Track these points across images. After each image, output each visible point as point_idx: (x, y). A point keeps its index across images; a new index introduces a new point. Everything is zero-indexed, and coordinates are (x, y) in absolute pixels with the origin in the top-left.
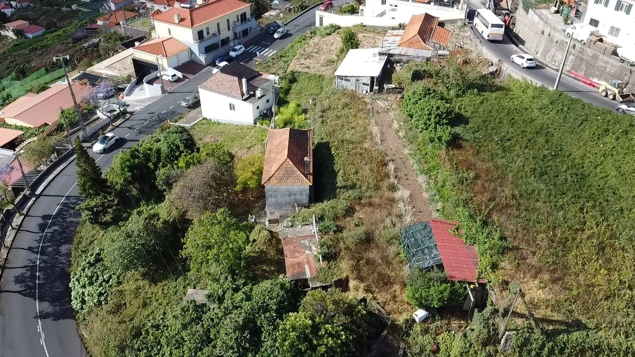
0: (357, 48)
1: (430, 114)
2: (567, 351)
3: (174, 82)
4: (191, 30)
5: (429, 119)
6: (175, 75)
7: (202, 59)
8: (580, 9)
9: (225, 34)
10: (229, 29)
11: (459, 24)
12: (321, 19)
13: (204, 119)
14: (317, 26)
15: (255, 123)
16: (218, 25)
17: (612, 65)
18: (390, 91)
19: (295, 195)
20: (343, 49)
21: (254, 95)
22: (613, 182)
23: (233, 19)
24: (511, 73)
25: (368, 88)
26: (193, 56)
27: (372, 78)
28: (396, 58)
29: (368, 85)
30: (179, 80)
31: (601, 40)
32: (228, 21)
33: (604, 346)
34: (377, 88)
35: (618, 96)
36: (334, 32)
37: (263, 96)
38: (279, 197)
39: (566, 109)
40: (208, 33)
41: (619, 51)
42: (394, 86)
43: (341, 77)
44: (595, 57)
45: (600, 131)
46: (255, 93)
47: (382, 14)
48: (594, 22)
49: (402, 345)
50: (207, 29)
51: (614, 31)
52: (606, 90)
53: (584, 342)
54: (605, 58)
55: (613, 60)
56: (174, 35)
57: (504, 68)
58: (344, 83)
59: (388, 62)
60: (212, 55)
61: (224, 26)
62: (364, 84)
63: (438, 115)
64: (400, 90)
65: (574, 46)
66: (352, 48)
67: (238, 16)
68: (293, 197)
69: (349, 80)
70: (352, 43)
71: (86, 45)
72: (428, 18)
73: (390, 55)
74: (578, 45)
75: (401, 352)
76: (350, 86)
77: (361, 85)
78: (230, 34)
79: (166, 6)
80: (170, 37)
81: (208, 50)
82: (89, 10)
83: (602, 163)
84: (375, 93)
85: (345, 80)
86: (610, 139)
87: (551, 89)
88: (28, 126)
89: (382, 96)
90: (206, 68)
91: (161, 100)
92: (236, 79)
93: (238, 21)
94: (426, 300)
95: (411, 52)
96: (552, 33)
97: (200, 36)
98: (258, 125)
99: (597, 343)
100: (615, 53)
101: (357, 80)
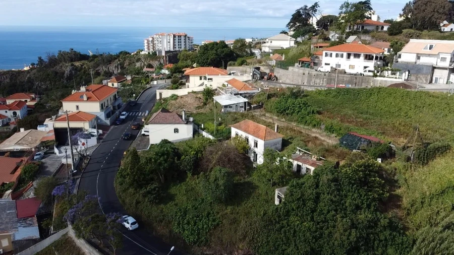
4: (97, 103)
7: (107, 121)
10: (111, 104)
12: (161, 94)
13: (152, 145)
14: (157, 99)
15: (194, 137)
16: (107, 101)
17: (346, 77)
19: (276, 144)
25: (243, 109)
26: (99, 121)
27: (245, 103)
30: (102, 135)
32: (111, 99)
34: (248, 108)
36: (178, 97)
40: (105, 106)
42: (256, 105)
43: (226, 106)
47: (202, 85)
48: (327, 64)
50: (104, 103)
51: (338, 66)
54: (342, 75)
55: (346, 75)
56: (81, 109)
62: (241, 107)
64: (259, 106)
65: (325, 75)
67: (113, 96)
69: (231, 107)
74: (327, 74)
76: (232, 110)
77: (239, 108)
80: (78, 111)
81: (108, 116)
85: (229, 107)
89: (251, 111)
90: (112, 127)
91: (100, 146)
93: (114, 99)
96: (310, 72)
97: (102, 107)
100: (345, 72)
101: (236, 106)
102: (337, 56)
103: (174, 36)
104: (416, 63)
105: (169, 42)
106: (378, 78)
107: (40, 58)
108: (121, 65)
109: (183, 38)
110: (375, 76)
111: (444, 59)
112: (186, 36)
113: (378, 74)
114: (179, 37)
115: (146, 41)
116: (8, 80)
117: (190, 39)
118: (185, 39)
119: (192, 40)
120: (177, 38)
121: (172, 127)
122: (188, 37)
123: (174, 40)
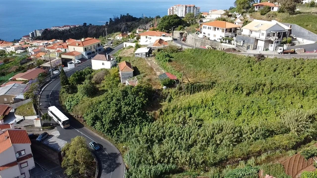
0: (140, 48)
1: (163, 56)
2: (197, 88)
3: (78, 64)
4: (83, 47)
5: (163, 57)
6: (78, 61)
7: (87, 57)
8: (201, 31)
9: (93, 50)
10: (94, 49)
11: (171, 41)
12: (126, 45)
14: (124, 47)
15: (111, 68)
16: (91, 46)
18: (152, 56)
19: (129, 74)
20: (136, 49)
21: (110, 60)
22: (208, 63)
23: (95, 45)
24: (185, 47)
25: (145, 56)
26: (83, 56)
27: (146, 53)
28: (153, 49)
29: (145, 55)
30: (79, 63)
31: (206, 37)
32: (94, 46)
33: (204, 85)
34: (148, 55)
35: (211, 48)
36: (131, 48)
37: (113, 60)
38: (125, 75)
39: (198, 52)
40: (88, 49)
41: (210, 39)
42: (153, 55)
43: (136, 54)
44: (205, 41)
45: (205, 53)
46: (110, 59)
47: (147, 41)
48: (204, 33)
49: (161, 93)
50: (88, 47)
51: (209, 35)
52: (208, 47)
53: (199, 85)
54: (207, 41)
55: (209, 41)
56: (76, 50)
57: (183, 47)
58: (137, 55)
59: (150, 50)
60: (90, 56)
61: (93, 47)
63: (165, 56)
64: (155, 55)
66: (138, 48)
67: (97, 44)
68: (128, 75)
69: (139, 55)
70: (138, 47)
71: (28, 64)
72: (161, 40)
73: (151, 48)
74: (201, 39)
75: (161, 95)
76: (140, 56)
77: (143, 55)
78: (94, 50)
79: (62, 48)
80: (74, 51)
81: (88, 54)
82: (21, 56)
83: (206, 60)
84: (147, 57)
85: (138, 54)
86: (207, 55)
87: (194, 48)
88: (26, 80)
89: (149, 58)
90: (88, 60)
91: (74, 68)
92: (104, 55)
93: (97, 46)
94: (165, 83)
95: (157, 47)
97: (85, 49)
98: (112, 68)
99: (202, 84)
100: (209, 39)
101: (142, 54)
102: (209, 28)
103: (186, 7)
104: (249, 36)
105: (182, 11)
106: (223, 44)
107: (111, 19)
108: (152, 25)
109: (192, 8)
110: (222, 42)
111: (263, 34)
112: (194, 6)
113: (224, 41)
114: (189, 7)
115: (169, 10)
116: (95, 32)
117: (198, 9)
118: (194, 9)
119: (198, 10)
120: (188, 8)
121: (102, 62)
122: (196, 7)
123: (186, 9)
